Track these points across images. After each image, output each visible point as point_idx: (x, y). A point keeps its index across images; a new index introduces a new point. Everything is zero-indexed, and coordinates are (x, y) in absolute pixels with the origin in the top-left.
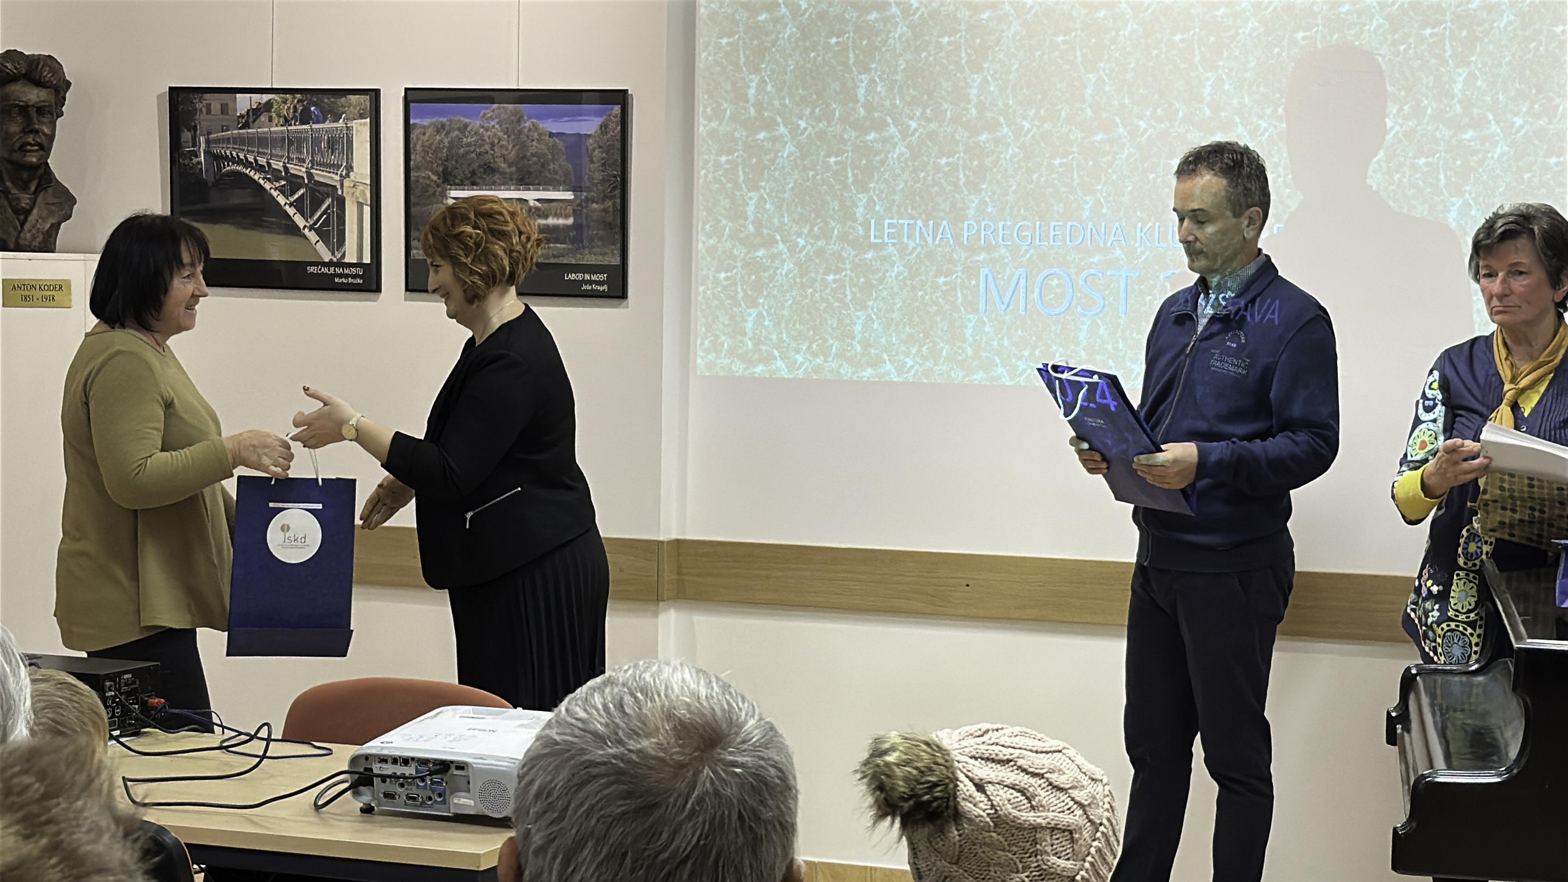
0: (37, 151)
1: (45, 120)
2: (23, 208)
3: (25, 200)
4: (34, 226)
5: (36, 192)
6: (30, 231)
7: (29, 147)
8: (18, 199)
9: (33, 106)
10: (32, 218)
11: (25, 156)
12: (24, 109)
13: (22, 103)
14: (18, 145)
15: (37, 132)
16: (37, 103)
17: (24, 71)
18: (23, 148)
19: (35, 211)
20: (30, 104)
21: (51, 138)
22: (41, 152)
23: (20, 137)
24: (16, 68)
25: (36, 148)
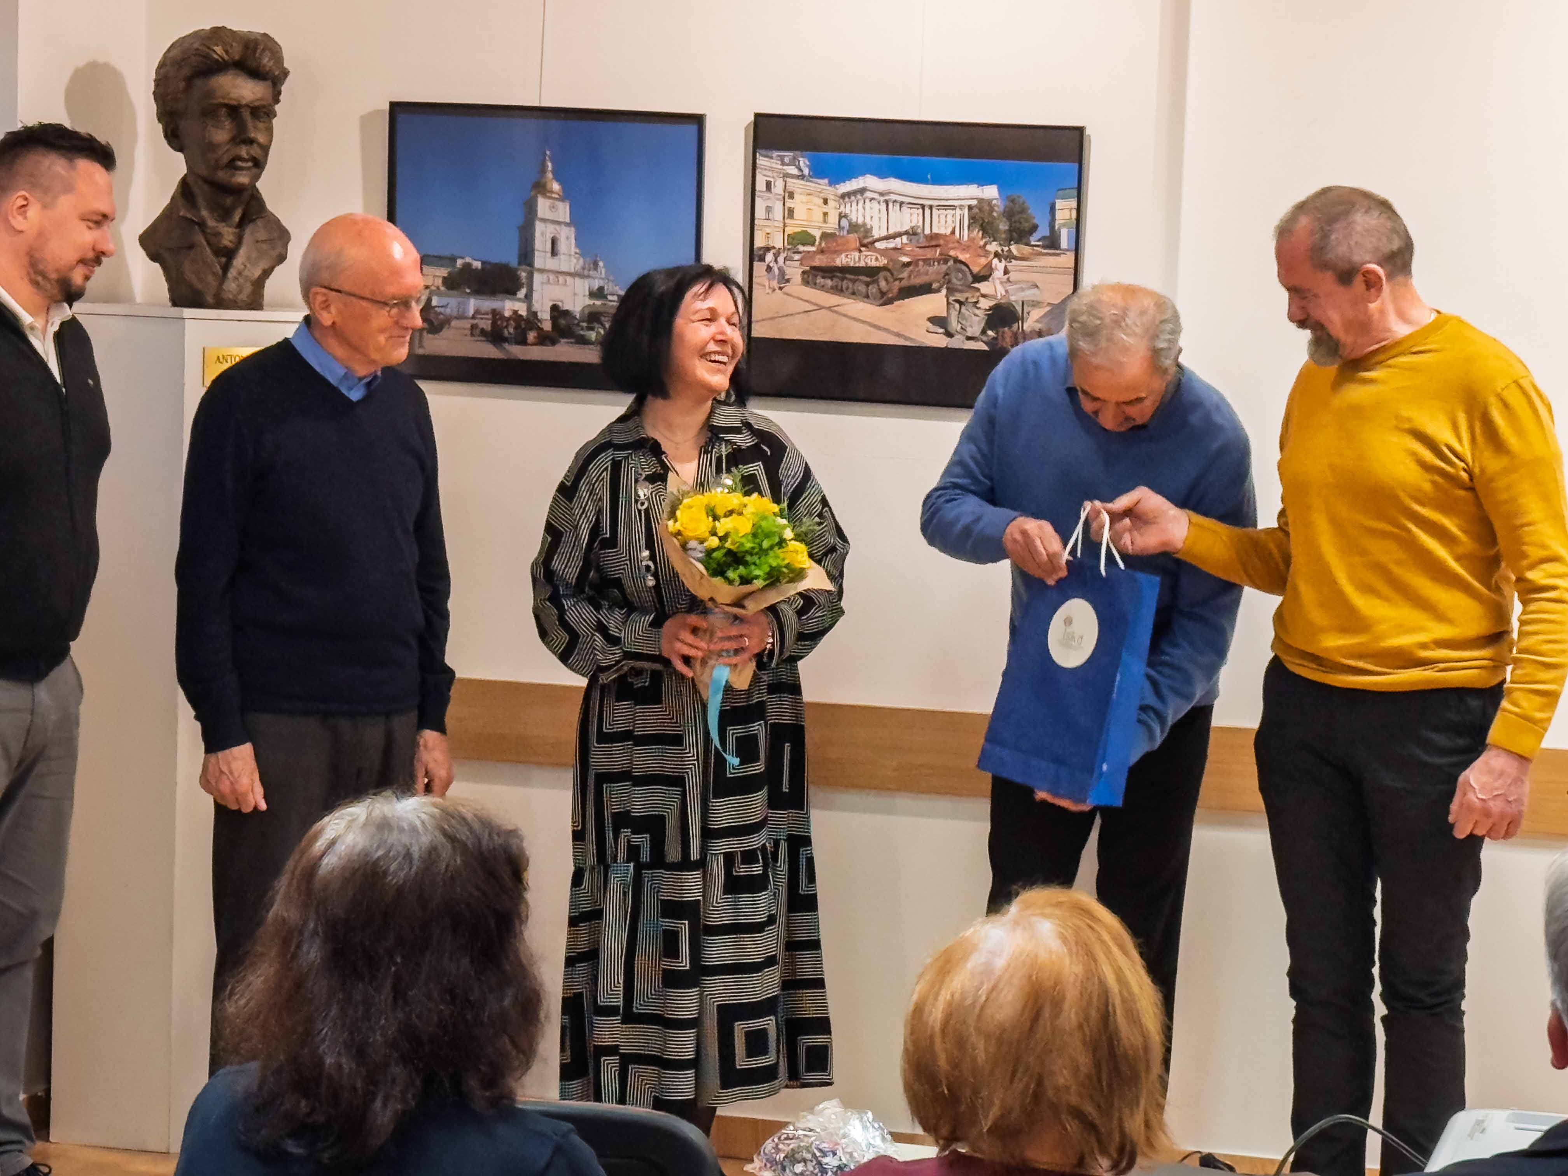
0: (249, 168)
1: (261, 125)
2: (225, 247)
3: (228, 234)
4: (240, 273)
5: (241, 225)
6: (236, 279)
7: (240, 163)
8: (218, 234)
9: (247, 106)
10: (239, 261)
11: (233, 175)
12: (234, 110)
13: (234, 103)
14: (225, 159)
15: (251, 142)
16: (252, 102)
17: (237, 58)
18: (232, 165)
19: (242, 252)
20: (244, 102)
21: (266, 149)
22: (255, 170)
23: (228, 150)
24: (227, 52)
25: (250, 164)
